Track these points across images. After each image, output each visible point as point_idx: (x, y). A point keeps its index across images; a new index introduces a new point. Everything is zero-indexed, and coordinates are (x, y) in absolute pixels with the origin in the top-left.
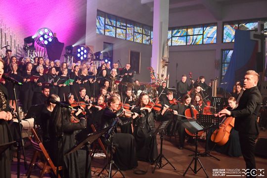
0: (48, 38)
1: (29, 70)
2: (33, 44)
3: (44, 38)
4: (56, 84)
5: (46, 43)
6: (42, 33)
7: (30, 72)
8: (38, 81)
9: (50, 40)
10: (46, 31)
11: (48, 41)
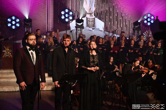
0: (150, 21)
1: (132, 45)
2: (140, 25)
3: (147, 21)
4: (151, 53)
5: (149, 24)
6: (146, 17)
7: (133, 45)
8: (138, 52)
9: (152, 22)
10: (149, 15)
11: (150, 23)
